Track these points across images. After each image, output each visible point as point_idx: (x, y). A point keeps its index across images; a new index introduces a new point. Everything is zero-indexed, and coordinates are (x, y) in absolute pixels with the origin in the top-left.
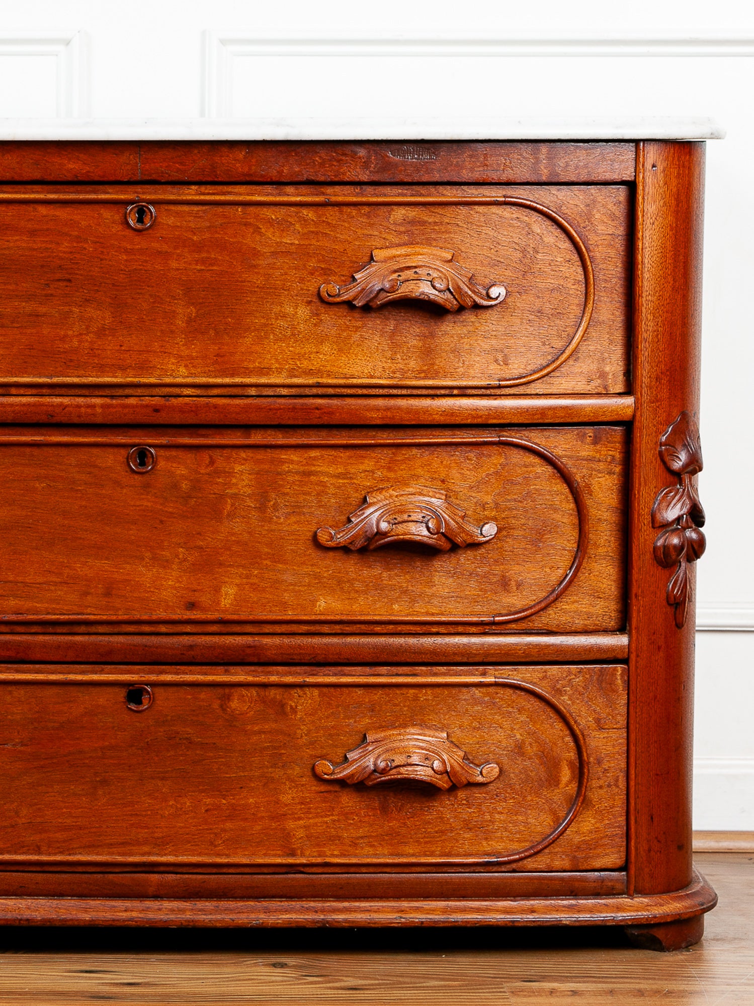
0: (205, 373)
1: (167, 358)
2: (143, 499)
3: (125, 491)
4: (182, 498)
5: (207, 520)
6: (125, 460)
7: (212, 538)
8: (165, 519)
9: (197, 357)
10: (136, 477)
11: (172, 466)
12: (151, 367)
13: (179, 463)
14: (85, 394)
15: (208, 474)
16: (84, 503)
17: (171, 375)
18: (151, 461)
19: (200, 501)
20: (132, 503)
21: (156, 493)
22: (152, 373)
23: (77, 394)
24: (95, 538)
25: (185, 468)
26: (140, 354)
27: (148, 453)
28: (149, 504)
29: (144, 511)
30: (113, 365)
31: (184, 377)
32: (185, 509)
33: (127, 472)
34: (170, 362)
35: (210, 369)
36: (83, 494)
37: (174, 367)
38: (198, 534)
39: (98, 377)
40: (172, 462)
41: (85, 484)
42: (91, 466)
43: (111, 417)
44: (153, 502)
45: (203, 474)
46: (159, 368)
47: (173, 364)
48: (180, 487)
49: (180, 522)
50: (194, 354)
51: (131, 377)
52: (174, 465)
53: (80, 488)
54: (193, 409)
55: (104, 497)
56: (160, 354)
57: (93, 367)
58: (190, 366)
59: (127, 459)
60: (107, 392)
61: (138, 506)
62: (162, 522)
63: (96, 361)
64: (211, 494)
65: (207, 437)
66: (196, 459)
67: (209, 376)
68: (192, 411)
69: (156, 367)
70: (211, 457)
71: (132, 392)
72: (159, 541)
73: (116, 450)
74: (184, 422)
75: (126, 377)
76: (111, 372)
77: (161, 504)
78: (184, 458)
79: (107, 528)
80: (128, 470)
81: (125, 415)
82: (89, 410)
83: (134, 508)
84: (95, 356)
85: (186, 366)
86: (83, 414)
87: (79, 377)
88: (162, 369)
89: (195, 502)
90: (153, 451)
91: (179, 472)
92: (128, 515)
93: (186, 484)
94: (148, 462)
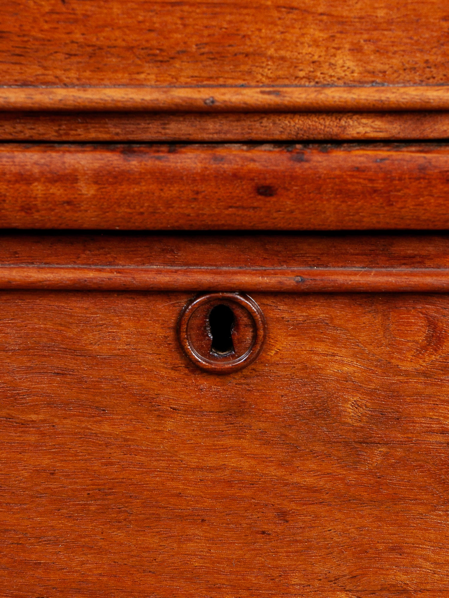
0: (413, 69)
1: (297, 25)
2: (225, 449)
3: (170, 425)
4: (347, 444)
5: (421, 509)
6: (171, 333)
7: (436, 563)
8: (293, 505)
9: (390, 22)
10: (204, 383)
11: (312, 352)
12: (247, 55)
13: (335, 341)
14: (46, 137)
15: (425, 374)
16: (46, 461)
17: (309, 78)
18: (248, 336)
19: (399, 452)
20: (194, 461)
21: (264, 432)
22: (250, 73)
23: (21, 136)
24: (83, 563)
25: (354, 355)
26: (215, 15)
27: (238, 312)
28: (245, 464)
29: (229, 483)
30: (130, 48)
31: (350, 85)
32: (352, 478)
33: (175, 368)
34: (307, 39)
35: (432, 58)
36: (43, 434)
37: (317, 54)
38: (392, 549)
39: (83, 86)
40: (313, 339)
41: (49, 405)
42: (65, 351)
43: (123, 210)
44: (254, 457)
45: (407, 374)
46: (271, 58)
47: (316, 43)
48: (339, 413)
49: (338, 515)
50: (381, 13)
51: (187, 86)
52: (321, 348)
53: (34, 417)
54: (380, 185)
55: (107, 445)
56: (276, 14)
57: (70, 55)
58: (368, 48)
59: (177, 329)
60: (113, 130)
61: (210, 469)
62: (283, 515)
63: (78, 36)
64: (432, 432)
65: (422, 263)
66: (386, 329)
67: (425, 82)
68: (375, 191)
69: (262, 55)
70: (432, 324)
71: (191, 130)
72: (276, 573)
73: (141, 304)
74: (350, 224)
75: (172, 86)
76: (125, 69)
77: (281, 464)
78: (351, 325)
79: (119, 535)
80: (179, 362)
81: (169, 205)
82: (57, 191)
83: (200, 474)
84: (76, 21)
85: (356, 50)
86: (38, 203)
87: (24, 84)
88: (283, 59)
89: (386, 455)
90: (253, 305)
91: (333, 369)
92: (179, 495)
93: (357, 406)
94: (240, 341)
